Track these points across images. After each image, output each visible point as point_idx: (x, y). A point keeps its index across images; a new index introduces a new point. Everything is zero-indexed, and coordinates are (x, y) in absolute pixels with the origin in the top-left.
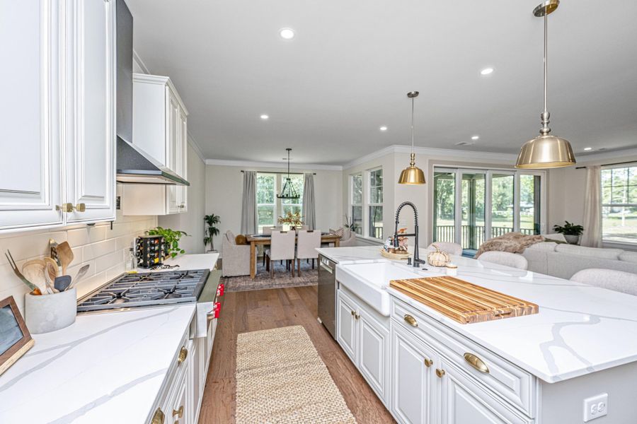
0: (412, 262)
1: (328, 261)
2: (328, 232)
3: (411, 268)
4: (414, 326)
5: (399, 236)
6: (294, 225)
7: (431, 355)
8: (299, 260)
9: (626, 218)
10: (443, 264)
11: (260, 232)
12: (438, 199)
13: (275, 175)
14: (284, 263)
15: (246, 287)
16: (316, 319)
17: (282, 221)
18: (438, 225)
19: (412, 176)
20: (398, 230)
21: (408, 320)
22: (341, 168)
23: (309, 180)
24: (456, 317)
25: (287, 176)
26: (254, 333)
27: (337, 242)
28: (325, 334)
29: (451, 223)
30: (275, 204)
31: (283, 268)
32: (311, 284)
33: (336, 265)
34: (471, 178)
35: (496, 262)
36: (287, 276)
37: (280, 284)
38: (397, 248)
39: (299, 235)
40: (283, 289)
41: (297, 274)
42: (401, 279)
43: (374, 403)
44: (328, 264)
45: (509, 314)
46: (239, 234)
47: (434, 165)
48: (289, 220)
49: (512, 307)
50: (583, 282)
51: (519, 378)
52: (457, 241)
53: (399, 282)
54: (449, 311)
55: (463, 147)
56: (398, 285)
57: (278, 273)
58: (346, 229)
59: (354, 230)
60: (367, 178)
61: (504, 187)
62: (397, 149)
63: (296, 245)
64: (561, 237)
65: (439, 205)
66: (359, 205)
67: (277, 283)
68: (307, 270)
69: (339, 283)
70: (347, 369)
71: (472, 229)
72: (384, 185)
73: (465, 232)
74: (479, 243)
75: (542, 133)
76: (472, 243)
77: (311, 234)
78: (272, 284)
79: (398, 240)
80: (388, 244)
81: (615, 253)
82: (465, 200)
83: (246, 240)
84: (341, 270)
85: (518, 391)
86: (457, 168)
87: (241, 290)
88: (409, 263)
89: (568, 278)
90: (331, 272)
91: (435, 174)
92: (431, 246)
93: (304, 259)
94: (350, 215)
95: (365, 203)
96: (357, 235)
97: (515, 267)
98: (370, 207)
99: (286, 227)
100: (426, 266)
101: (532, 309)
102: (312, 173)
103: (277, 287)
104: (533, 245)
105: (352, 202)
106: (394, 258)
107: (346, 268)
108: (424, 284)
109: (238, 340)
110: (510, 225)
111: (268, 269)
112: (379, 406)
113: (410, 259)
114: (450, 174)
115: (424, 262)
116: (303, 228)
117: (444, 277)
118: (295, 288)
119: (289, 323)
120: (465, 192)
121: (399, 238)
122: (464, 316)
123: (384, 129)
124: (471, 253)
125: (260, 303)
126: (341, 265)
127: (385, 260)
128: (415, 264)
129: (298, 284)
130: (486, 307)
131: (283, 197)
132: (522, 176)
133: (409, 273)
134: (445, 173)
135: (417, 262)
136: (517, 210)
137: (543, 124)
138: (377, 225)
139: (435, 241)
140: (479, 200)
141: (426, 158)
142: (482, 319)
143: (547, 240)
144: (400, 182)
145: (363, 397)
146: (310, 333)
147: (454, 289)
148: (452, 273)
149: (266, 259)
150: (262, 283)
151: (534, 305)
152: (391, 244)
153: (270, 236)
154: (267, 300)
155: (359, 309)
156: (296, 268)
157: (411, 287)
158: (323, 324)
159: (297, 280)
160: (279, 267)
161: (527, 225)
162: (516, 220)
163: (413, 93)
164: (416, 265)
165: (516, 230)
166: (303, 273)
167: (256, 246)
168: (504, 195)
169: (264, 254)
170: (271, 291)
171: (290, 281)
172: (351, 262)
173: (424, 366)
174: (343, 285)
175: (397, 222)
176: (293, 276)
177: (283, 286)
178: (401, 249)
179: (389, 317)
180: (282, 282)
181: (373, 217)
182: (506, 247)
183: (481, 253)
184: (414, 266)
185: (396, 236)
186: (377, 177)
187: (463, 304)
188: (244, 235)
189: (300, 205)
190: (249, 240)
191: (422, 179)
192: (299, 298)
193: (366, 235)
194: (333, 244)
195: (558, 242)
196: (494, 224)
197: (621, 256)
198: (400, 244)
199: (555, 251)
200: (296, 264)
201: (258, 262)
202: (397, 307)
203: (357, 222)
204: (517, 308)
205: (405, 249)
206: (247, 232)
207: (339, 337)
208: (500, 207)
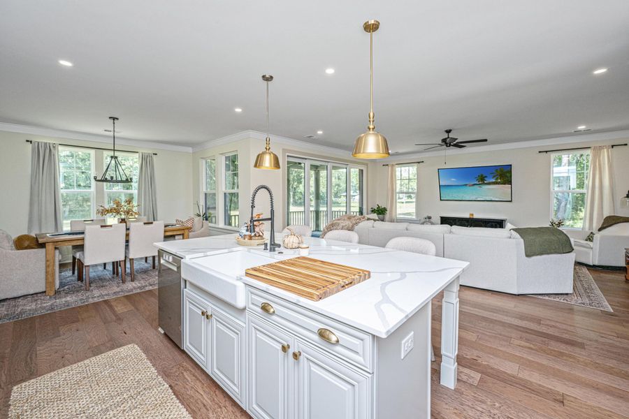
0: (268, 247)
1: (171, 258)
2: (174, 222)
3: (268, 253)
4: (271, 314)
5: (255, 221)
6: (123, 217)
7: (288, 339)
8: (131, 260)
9: (406, 202)
10: (297, 245)
11: (66, 228)
12: (291, 188)
13: (92, 152)
14: (110, 268)
15: (36, 310)
16: (156, 330)
17: (105, 212)
18: (291, 211)
19: (267, 161)
20: (254, 215)
21: (265, 308)
22: (190, 150)
23: (146, 161)
24: (310, 296)
25: (111, 153)
26: (47, 376)
27: (186, 235)
28: (169, 345)
29: (302, 209)
30: (93, 189)
31: (108, 273)
32: (151, 288)
33: (182, 260)
34: (316, 168)
35: (337, 239)
36: (114, 283)
37: (101, 296)
38: (253, 234)
39: (131, 229)
40: (106, 302)
41: (129, 279)
42: (256, 265)
43: (230, 408)
44: (171, 260)
45: (351, 283)
46: (25, 233)
47: (287, 154)
48: (116, 211)
49: (353, 277)
50: (393, 248)
51: (362, 340)
52: (306, 223)
53: (255, 269)
54: (304, 291)
55: (310, 139)
56: (253, 273)
57: (100, 281)
58: (197, 219)
59: (207, 220)
60: (222, 163)
61: (339, 179)
62: (252, 134)
63: (127, 241)
64: (375, 216)
65: (291, 193)
66: (213, 192)
67: (96, 295)
68: (145, 271)
69: (186, 281)
70: (198, 379)
71: (317, 213)
72: (240, 171)
73: (313, 215)
74: (323, 226)
75: (370, 129)
76: (317, 226)
77: (150, 226)
78: (88, 298)
79: (254, 225)
80: (244, 231)
81: (404, 225)
82: (313, 189)
83: (37, 241)
84: (189, 266)
85: (361, 353)
86: (306, 159)
87: (24, 316)
88: (266, 249)
89: (384, 246)
90: (175, 269)
91: (289, 163)
92: (286, 230)
93: (142, 258)
94: (202, 203)
95: (220, 189)
96: (210, 225)
97: (351, 242)
98: (225, 194)
99: (112, 220)
100: (281, 249)
101: (366, 275)
102: (151, 152)
103: (96, 300)
104: (360, 224)
105: (204, 189)
106: (251, 245)
107: (194, 263)
108: (280, 267)
109: (14, 395)
110: (344, 209)
111: (80, 278)
112: (235, 409)
113: (266, 245)
114: (300, 164)
115: (279, 246)
116: (138, 220)
117: (298, 258)
118: (127, 297)
119: (114, 344)
120: (312, 182)
121: (255, 223)
122: (318, 294)
123: (238, 110)
124: (317, 233)
125: (62, 329)
126: (188, 259)
127: (240, 248)
128: (271, 248)
129: (132, 290)
130: (335, 281)
131: (106, 180)
132: (352, 170)
133: (265, 258)
134: (296, 163)
135: (273, 246)
136: (348, 197)
137: (370, 121)
138: (233, 213)
139: (288, 225)
140: (323, 189)
141: (280, 146)
142: (332, 293)
143: (368, 219)
144: (255, 166)
145: (216, 406)
146: (146, 350)
147: (307, 268)
148: (304, 253)
149: (78, 266)
150: (68, 299)
151: (367, 271)
152: (247, 230)
153: (83, 233)
154: (78, 321)
155: (211, 307)
156: (128, 271)
157: (268, 273)
158: (165, 334)
159: (130, 285)
160: (100, 273)
161: (355, 208)
162: (348, 205)
163: (267, 76)
164: (272, 250)
165: (348, 213)
166: (139, 276)
167: (56, 248)
168: (339, 185)
169: (74, 258)
170: (86, 308)
171: (117, 289)
172: (202, 254)
173: (281, 353)
174: (191, 283)
175: (253, 207)
176: (124, 282)
177: (106, 298)
178: (257, 235)
179: (244, 309)
180: (106, 292)
181: (228, 204)
182: (343, 227)
183: (325, 233)
184: (271, 251)
185: (252, 221)
186: (232, 162)
187: (316, 281)
188: (33, 235)
189: (134, 191)
190: (41, 241)
191: (277, 165)
192: (133, 308)
193: (221, 224)
194: (181, 237)
195: (375, 220)
196: (334, 209)
197: (408, 228)
198: (257, 229)
199: (373, 227)
200: (128, 265)
201: (60, 272)
202: (253, 296)
203: (211, 211)
204: (357, 277)
205: (261, 234)
206: (40, 229)
207: (187, 345)
208: (336, 195)
